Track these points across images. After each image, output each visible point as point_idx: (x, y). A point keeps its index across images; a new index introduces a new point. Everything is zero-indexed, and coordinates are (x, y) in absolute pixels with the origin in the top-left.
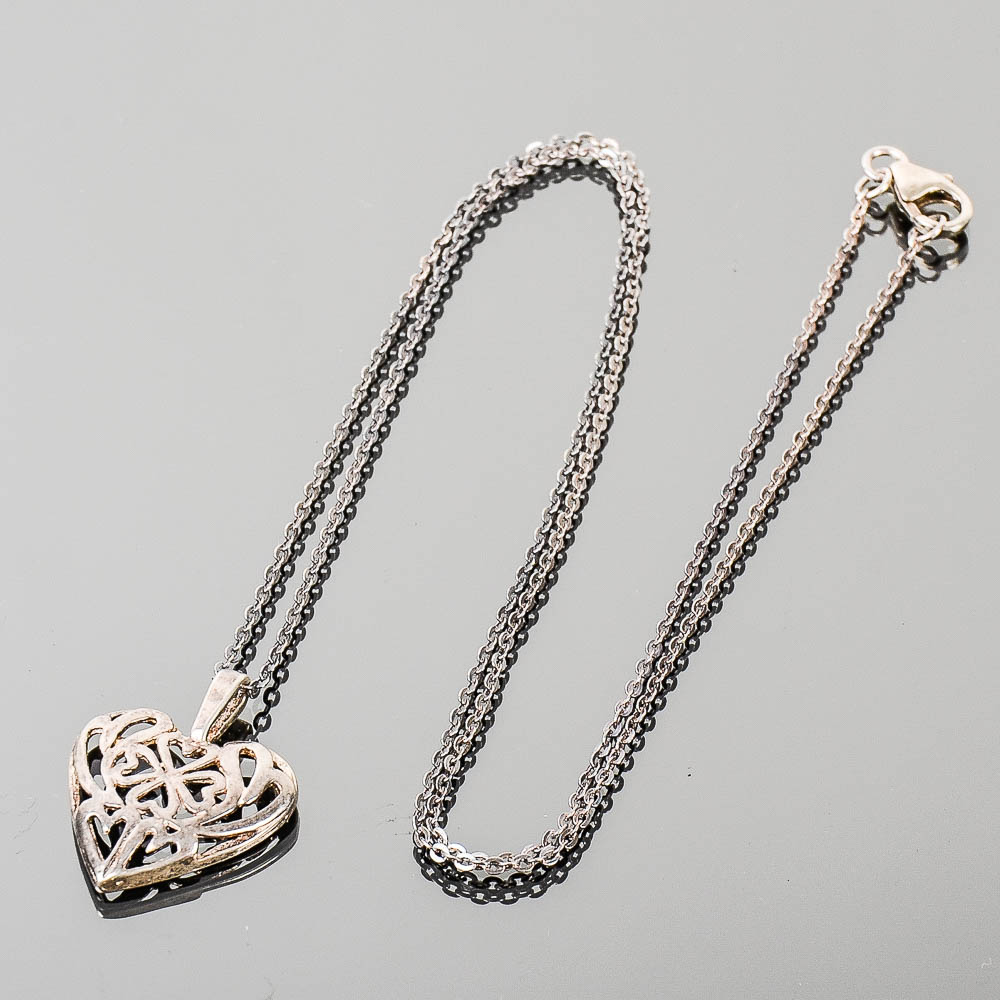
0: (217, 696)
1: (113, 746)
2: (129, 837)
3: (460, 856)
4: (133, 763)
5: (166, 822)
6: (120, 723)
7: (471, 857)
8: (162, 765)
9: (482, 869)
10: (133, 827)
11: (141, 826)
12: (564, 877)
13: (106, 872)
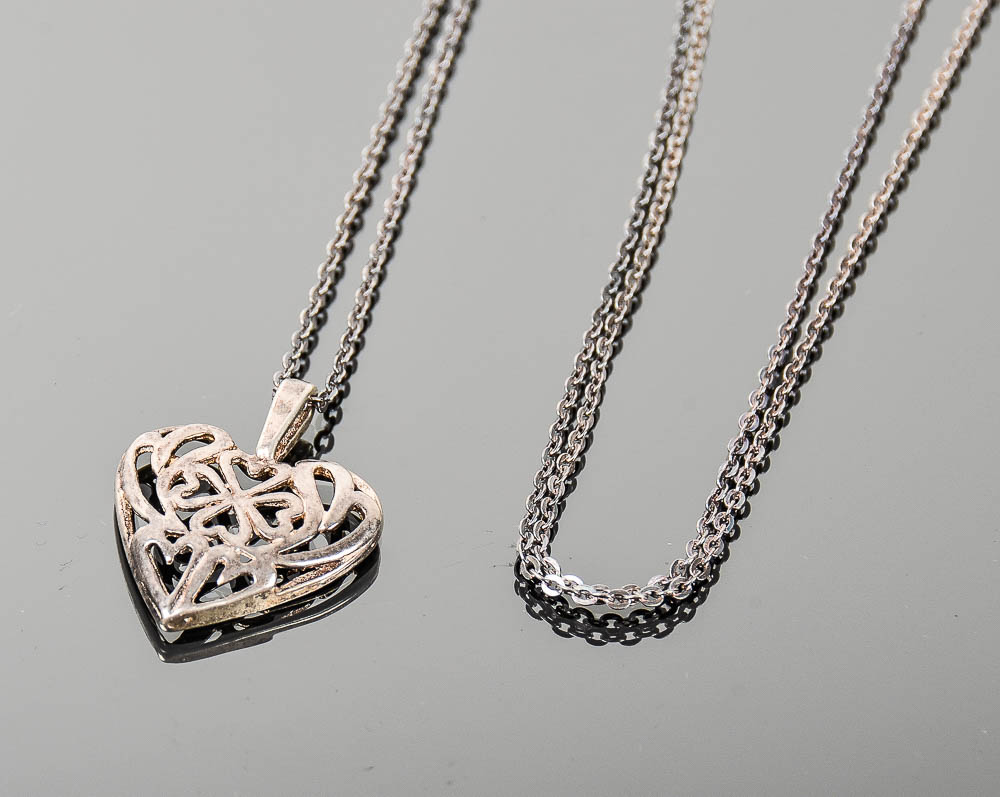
0: (284, 407)
1: (167, 466)
2: (198, 567)
3: (577, 589)
4: (193, 484)
5: (238, 550)
6: (173, 440)
7: (591, 590)
8: (227, 486)
9: (604, 603)
10: (201, 555)
11: (211, 555)
12: (692, 614)
13: (172, 607)
